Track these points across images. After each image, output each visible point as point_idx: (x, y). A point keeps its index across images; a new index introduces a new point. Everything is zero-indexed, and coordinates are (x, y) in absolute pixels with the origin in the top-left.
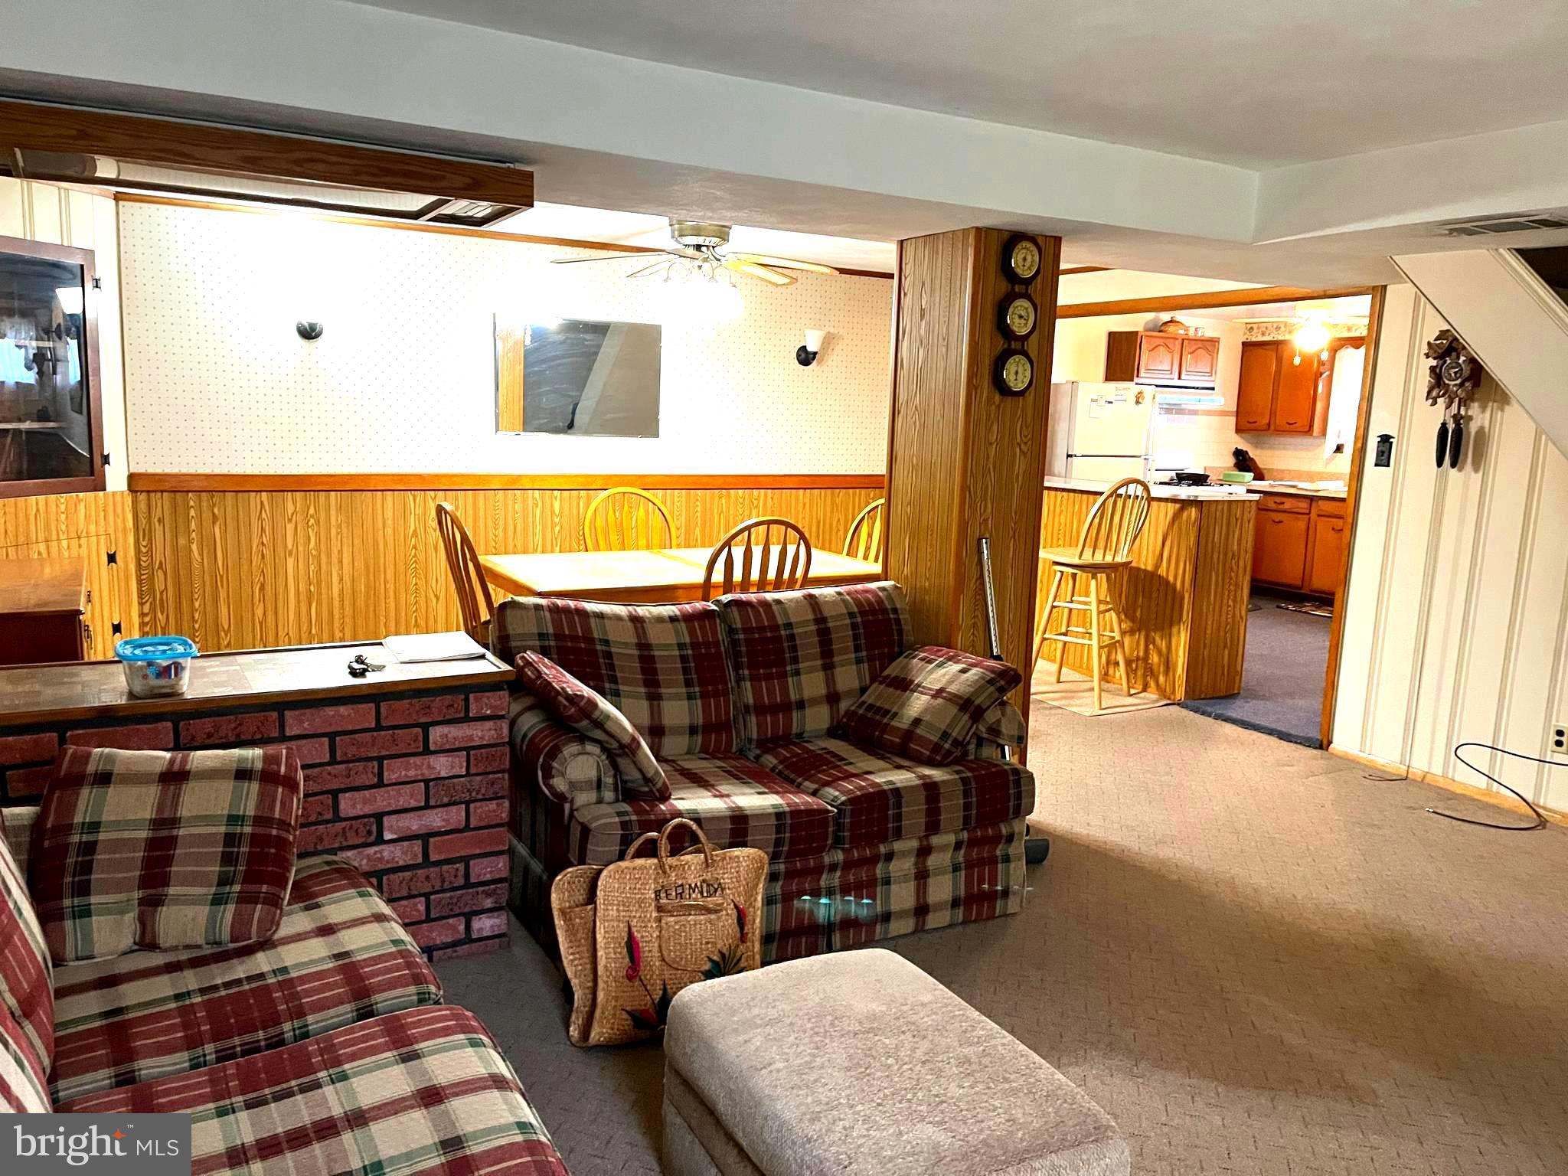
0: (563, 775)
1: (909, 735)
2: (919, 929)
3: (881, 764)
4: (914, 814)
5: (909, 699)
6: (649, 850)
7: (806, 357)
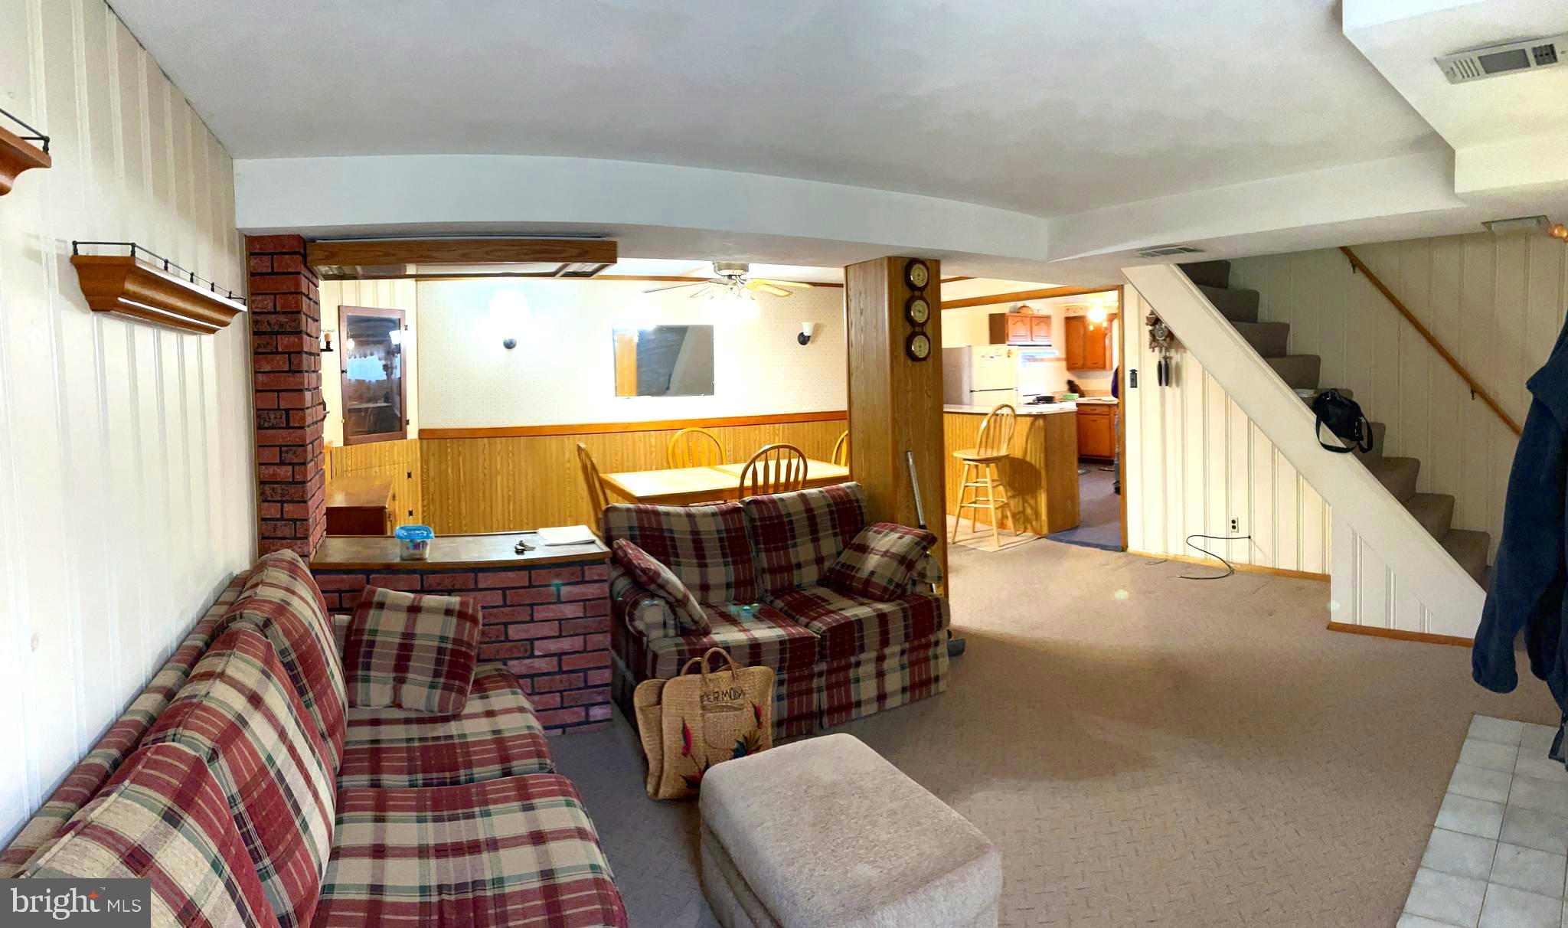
0: (642, 619)
1: (867, 582)
2: (881, 710)
3: (851, 602)
4: (872, 635)
5: (866, 559)
6: (696, 669)
7: (804, 340)
